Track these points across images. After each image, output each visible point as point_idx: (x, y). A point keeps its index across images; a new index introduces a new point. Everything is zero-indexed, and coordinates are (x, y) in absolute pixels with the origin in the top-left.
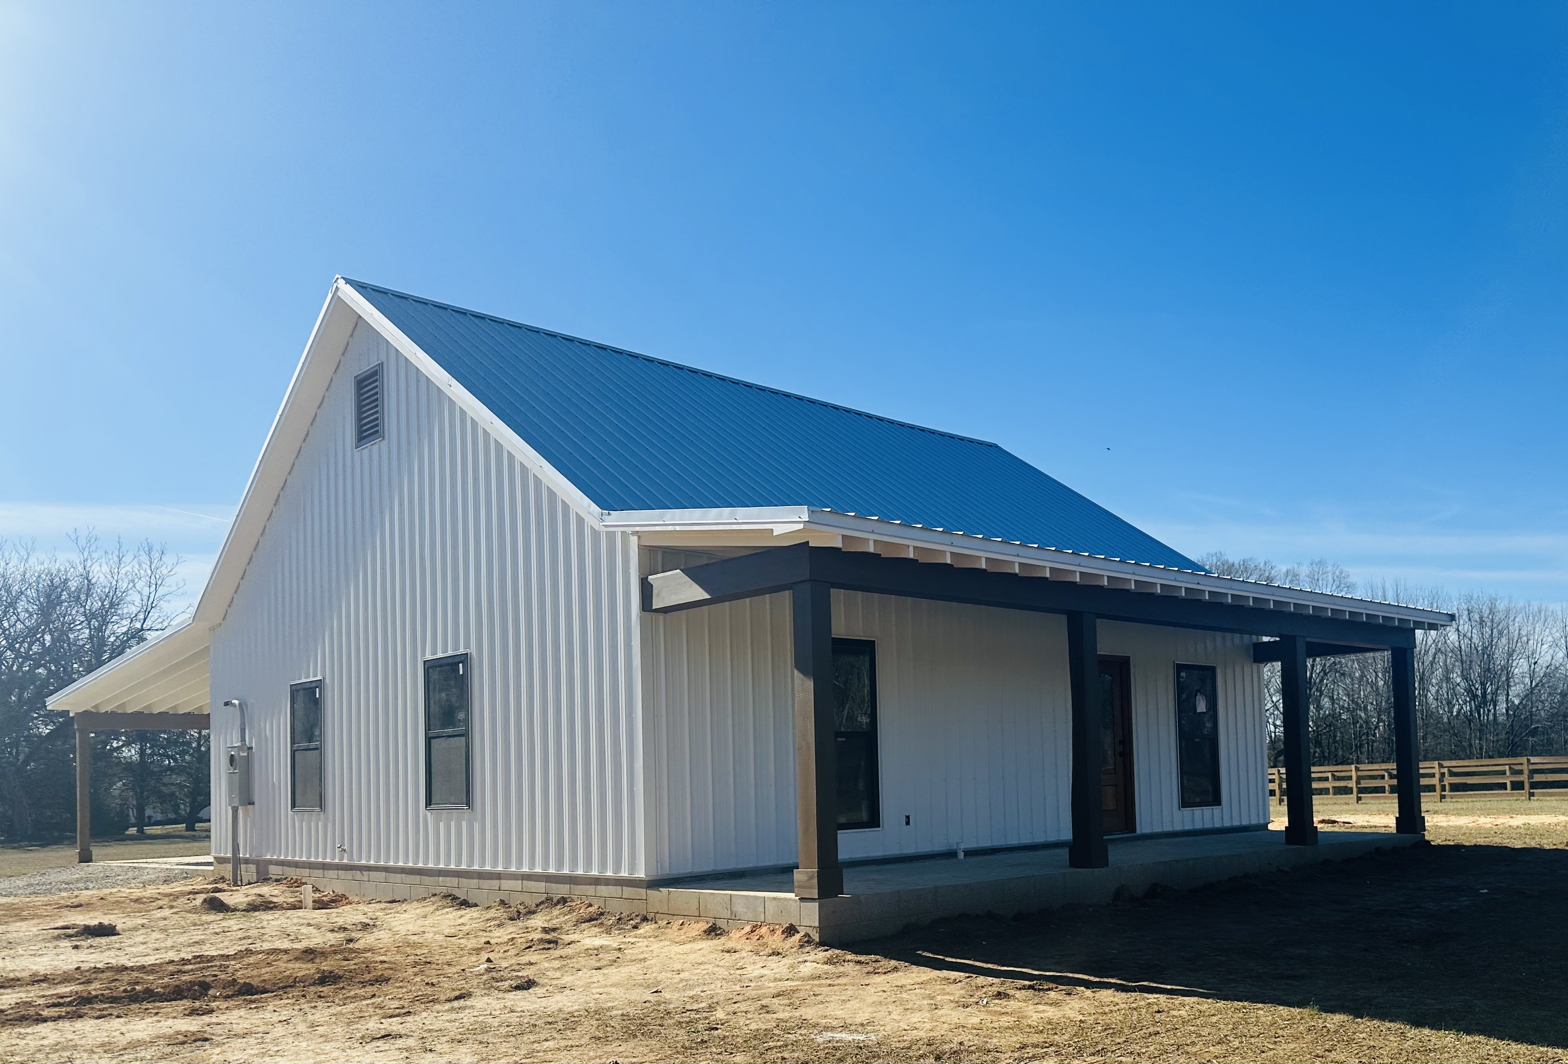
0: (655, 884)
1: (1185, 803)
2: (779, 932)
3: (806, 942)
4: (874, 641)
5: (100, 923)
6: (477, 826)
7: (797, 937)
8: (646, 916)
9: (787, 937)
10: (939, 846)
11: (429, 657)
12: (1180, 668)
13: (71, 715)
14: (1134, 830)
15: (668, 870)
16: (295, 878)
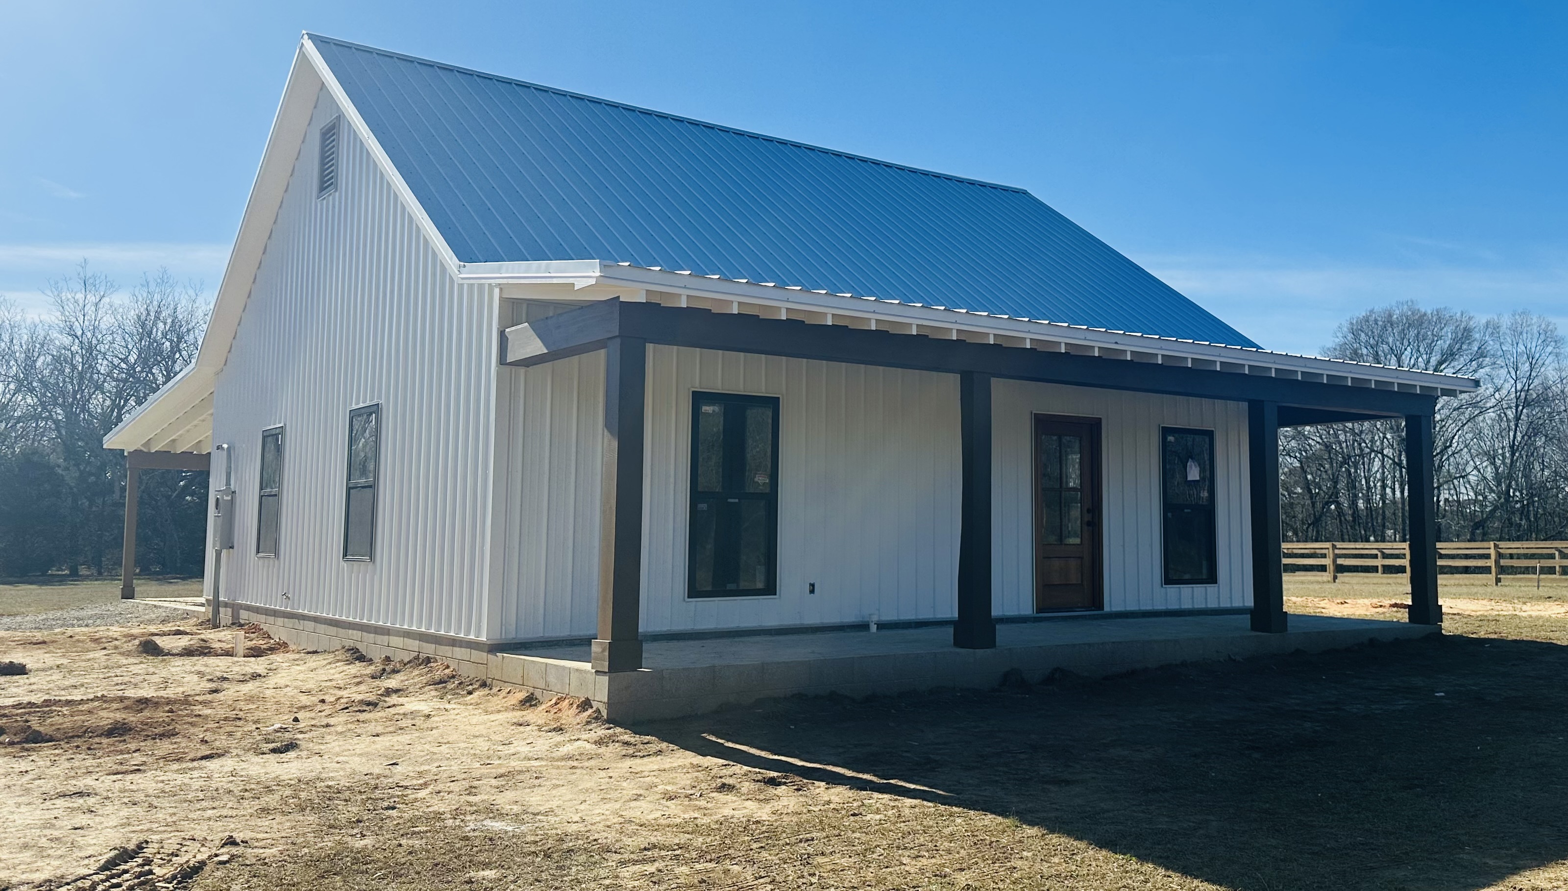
0: (496, 648)
1: (1168, 580)
2: (575, 706)
3: (594, 718)
4: (779, 398)
5: (11, 662)
6: (376, 578)
7: (590, 711)
8: (485, 682)
9: (580, 712)
10: (850, 618)
11: (354, 407)
12: (1166, 431)
13: (126, 454)
14: (1101, 607)
15: (514, 633)
16: (256, 623)
